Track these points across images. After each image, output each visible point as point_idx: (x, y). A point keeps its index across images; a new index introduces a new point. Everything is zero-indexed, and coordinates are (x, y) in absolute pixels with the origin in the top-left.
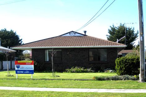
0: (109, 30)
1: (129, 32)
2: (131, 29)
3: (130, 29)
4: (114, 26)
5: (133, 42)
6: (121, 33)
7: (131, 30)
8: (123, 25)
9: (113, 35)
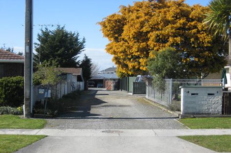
0: (39, 35)
1: (71, 39)
2: (74, 34)
3: (72, 36)
4: (47, 29)
5: (77, 56)
6: (57, 41)
7: (75, 36)
8: (62, 28)
9: (44, 44)
